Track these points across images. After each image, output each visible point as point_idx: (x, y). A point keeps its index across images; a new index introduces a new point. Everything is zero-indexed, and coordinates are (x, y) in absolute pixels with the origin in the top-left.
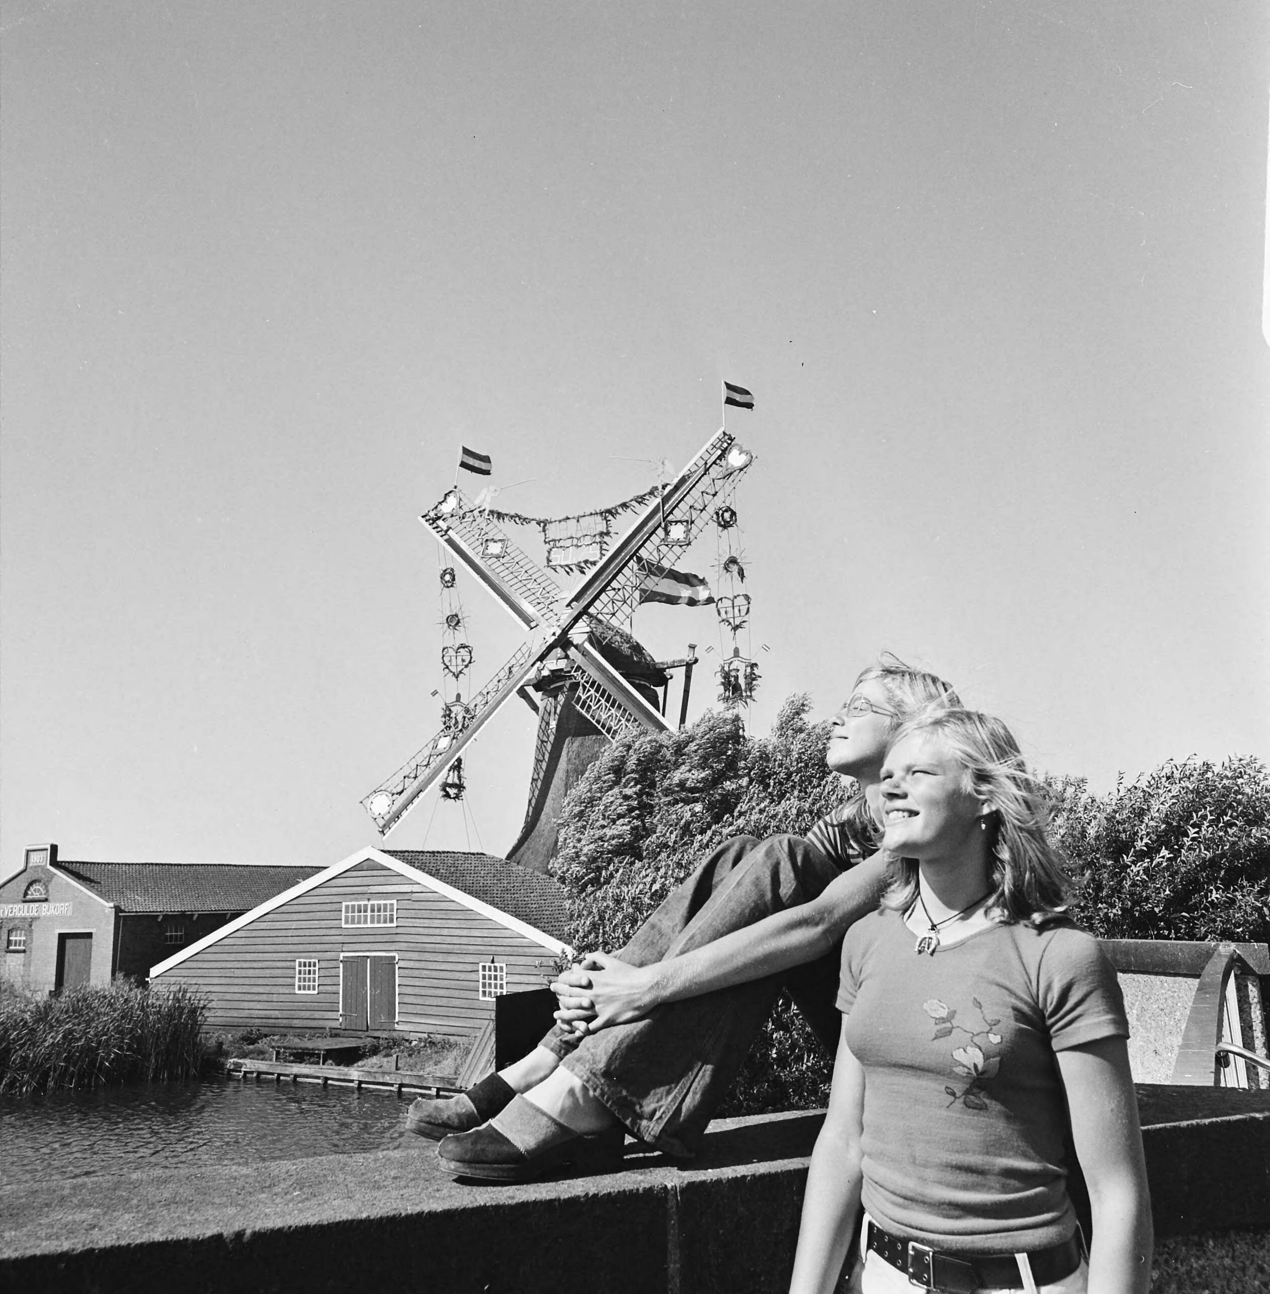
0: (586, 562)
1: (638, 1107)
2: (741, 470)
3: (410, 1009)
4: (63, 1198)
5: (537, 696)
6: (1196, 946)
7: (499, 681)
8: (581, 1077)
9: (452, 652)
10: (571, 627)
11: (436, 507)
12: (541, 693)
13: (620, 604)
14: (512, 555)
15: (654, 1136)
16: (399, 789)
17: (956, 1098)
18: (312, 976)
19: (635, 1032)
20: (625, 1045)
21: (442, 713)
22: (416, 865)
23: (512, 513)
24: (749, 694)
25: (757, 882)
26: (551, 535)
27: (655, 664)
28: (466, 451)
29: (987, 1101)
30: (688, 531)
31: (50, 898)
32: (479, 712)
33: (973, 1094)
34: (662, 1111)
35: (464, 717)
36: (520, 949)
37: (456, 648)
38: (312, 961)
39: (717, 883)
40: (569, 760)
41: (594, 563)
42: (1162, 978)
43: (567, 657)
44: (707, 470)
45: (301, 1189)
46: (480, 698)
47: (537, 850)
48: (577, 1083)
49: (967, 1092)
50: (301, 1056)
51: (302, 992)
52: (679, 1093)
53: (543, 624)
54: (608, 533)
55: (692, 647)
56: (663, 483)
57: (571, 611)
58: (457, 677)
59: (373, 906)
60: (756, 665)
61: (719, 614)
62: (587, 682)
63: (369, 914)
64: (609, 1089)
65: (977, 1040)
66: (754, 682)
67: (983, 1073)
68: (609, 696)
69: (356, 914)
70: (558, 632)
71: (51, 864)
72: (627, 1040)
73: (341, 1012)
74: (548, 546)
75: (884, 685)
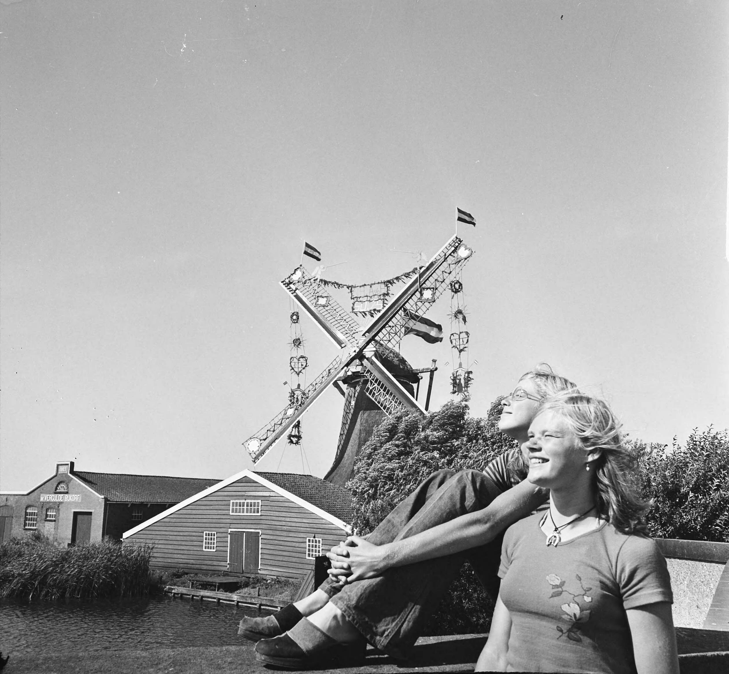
0: (374, 310)
1: (374, 628)
2: (466, 259)
3: (267, 562)
4: (37, 666)
5: (344, 387)
6: (724, 545)
7: (323, 377)
8: (341, 609)
9: (295, 360)
10: (365, 348)
11: (290, 277)
12: (346, 385)
13: (393, 335)
14: (332, 305)
15: (384, 646)
16: (265, 437)
17: (563, 633)
18: (212, 541)
19: (374, 584)
20: (367, 591)
21: (289, 395)
22: (273, 481)
23: (333, 281)
24: (466, 389)
25: (452, 497)
26: (355, 294)
27: (412, 370)
28: (307, 245)
29: (582, 637)
30: (434, 294)
31: (69, 492)
32: (311, 395)
33: (573, 632)
34: (388, 631)
35: (302, 398)
36: (330, 531)
37: (298, 358)
38: (213, 533)
39: (429, 497)
40: (361, 424)
41: (379, 311)
42: (703, 563)
43: (362, 365)
44: (446, 259)
45: (174, 667)
46: (311, 387)
47: (342, 475)
48: (339, 612)
49: (569, 631)
50: (206, 586)
51: (207, 550)
52: (400, 621)
53: (349, 345)
54: (388, 294)
55: (434, 361)
56: (420, 266)
57: (365, 338)
58: (298, 374)
59: (248, 503)
60: (471, 372)
61: (452, 343)
62: (373, 380)
63: (245, 507)
64: (358, 617)
65: (576, 599)
66: (469, 382)
67: (580, 619)
68: (386, 388)
69: (238, 507)
70: (358, 350)
71: (70, 473)
72: (370, 588)
73: (228, 562)
74: (353, 301)
75: (536, 383)
